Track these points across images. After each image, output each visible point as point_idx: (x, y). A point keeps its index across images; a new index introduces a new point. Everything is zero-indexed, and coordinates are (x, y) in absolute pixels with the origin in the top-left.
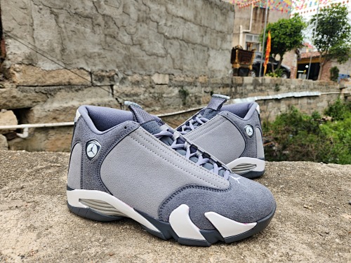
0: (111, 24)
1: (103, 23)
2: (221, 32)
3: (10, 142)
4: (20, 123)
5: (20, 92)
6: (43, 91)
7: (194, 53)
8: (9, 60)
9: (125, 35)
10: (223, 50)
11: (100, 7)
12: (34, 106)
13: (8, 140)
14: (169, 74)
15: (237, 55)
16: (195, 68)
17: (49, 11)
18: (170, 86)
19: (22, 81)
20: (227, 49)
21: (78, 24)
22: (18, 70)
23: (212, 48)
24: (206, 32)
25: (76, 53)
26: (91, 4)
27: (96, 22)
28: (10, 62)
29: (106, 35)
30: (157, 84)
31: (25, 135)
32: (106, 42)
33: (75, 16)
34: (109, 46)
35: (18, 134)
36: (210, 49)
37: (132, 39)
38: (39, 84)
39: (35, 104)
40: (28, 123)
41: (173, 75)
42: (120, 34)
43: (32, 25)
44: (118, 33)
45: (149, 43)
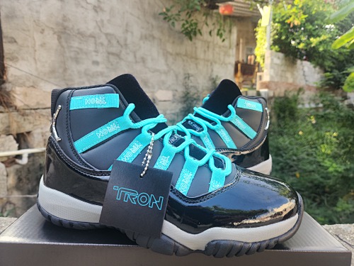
0: (114, 42)
1: (106, 43)
2: (223, 47)
3: (8, 169)
4: (20, 148)
5: (20, 116)
6: (44, 114)
7: (197, 68)
8: (10, 82)
9: (128, 54)
10: (226, 64)
11: (103, 27)
12: (35, 129)
13: (6, 167)
14: (173, 90)
15: (239, 68)
16: (198, 83)
17: (51, 32)
18: (173, 102)
19: (22, 104)
20: (230, 63)
21: (80, 43)
22: (18, 93)
23: (216, 62)
24: (208, 47)
25: (79, 72)
26: (94, 24)
27: (98, 41)
28: (10, 85)
29: (109, 53)
30: (161, 101)
31: (25, 161)
32: (109, 61)
33: (78, 36)
34: (112, 65)
35: (17, 161)
36: (213, 64)
37: (135, 57)
38: (41, 107)
39: (35, 127)
40: (28, 147)
41: (176, 91)
42: (123, 52)
43: (34, 46)
44: (121, 52)
45: (152, 60)
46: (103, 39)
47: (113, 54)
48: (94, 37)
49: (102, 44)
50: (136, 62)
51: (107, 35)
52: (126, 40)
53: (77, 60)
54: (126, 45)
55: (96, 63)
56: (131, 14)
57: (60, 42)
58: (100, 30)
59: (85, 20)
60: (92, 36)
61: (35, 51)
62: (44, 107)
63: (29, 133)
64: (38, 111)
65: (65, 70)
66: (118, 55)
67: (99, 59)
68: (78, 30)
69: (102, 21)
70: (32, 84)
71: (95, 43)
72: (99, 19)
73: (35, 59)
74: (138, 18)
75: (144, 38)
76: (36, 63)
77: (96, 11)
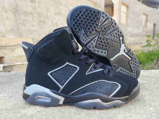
46: (36, 15)
47: (42, 22)
48: (32, 14)
49: (36, 17)
50: (53, 25)
51: (38, 13)
52: (47, 15)
53: (24, 25)
54: (48, 17)
55: (33, 26)
56: (49, 3)
57: (15, 17)
58: (34, 11)
59: (27, 6)
60: (31, 13)
61: (3, 20)
62: (9, 46)
63: (3, 57)
64: (7, 47)
65: (18, 29)
66: (44, 22)
67: (35, 24)
68: (24, 11)
69: (35, 7)
70: (2, 35)
71: (33, 17)
72: (33, 6)
73: (3, 24)
74: (53, 5)
75: (56, 14)
76: (4, 26)
77: (32, 2)
